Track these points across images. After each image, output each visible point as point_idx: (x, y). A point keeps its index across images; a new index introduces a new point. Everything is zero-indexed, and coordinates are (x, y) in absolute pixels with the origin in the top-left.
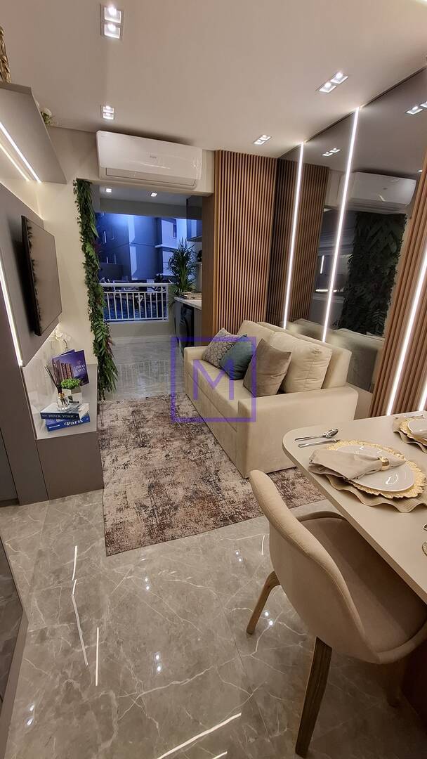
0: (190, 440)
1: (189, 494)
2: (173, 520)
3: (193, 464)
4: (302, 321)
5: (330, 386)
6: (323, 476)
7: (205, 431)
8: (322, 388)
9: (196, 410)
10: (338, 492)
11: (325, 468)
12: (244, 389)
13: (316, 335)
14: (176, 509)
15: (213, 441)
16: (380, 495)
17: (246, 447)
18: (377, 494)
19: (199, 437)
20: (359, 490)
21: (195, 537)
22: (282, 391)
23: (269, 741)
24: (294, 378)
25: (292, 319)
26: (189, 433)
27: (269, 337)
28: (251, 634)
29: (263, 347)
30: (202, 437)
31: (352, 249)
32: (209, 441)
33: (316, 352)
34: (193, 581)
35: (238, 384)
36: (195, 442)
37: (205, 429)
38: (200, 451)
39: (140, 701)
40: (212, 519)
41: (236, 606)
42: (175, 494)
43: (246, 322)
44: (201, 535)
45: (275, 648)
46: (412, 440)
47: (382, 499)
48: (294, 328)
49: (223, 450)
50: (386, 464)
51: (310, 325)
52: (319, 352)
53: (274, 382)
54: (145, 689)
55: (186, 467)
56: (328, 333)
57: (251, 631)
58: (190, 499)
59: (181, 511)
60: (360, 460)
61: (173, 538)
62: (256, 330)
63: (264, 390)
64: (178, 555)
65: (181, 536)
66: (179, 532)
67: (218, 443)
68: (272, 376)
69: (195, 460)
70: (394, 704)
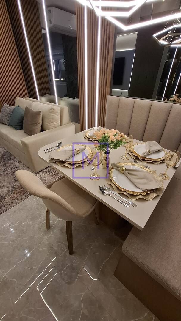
0: (5, 164)
1: (10, 189)
2: (4, 203)
3: (9, 175)
4: (47, 95)
5: (63, 125)
6: (55, 163)
7: (13, 158)
8: (60, 126)
9: (5, 149)
10: (61, 167)
11: (55, 159)
12: (24, 133)
13: (53, 101)
14: (4, 198)
15: (18, 162)
16: (76, 163)
17: (32, 160)
18: (75, 163)
19: (10, 162)
20: (69, 164)
21: (17, 206)
22: (42, 130)
23: (60, 257)
24: (46, 124)
25: (42, 95)
26: (4, 161)
27: (31, 105)
28: (49, 229)
29: (27, 110)
30: (12, 161)
31: (64, 56)
32: (15, 162)
33: (52, 109)
34: (20, 222)
35: (22, 132)
36: (8, 165)
37: (12, 157)
38: (12, 168)
39: (5, 277)
40: (24, 195)
41: (41, 222)
42: (3, 191)
43: (18, 99)
44: (20, 204)
45: (59, 229)
46: (90, 139)
47: (77, 164)
48: (44, 99)
49: (24, 164)
50: (79, 150)
51: (51, 97)
52: (54, 109)
53: (37, 127)
54: (6, 272)
55: (6, 178)
56: (58, 100)
57: (49, 227)
58: (11, 191)
59: (7, 198)
60: (69, 152)
61: (6, 211)
62: (23, 102)
63: (34, 132)
64: (10, 216)
65: (10, 208)
66: (8, 207)
67: (20, 162)
68: (35, 125)
69: (10, 173)
70: (98, 224)
